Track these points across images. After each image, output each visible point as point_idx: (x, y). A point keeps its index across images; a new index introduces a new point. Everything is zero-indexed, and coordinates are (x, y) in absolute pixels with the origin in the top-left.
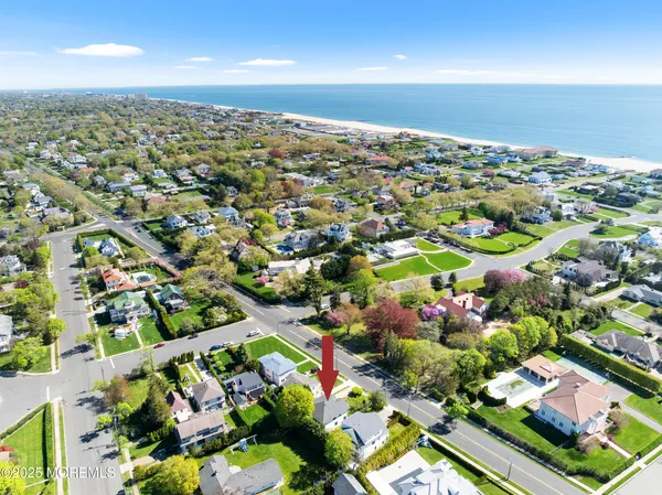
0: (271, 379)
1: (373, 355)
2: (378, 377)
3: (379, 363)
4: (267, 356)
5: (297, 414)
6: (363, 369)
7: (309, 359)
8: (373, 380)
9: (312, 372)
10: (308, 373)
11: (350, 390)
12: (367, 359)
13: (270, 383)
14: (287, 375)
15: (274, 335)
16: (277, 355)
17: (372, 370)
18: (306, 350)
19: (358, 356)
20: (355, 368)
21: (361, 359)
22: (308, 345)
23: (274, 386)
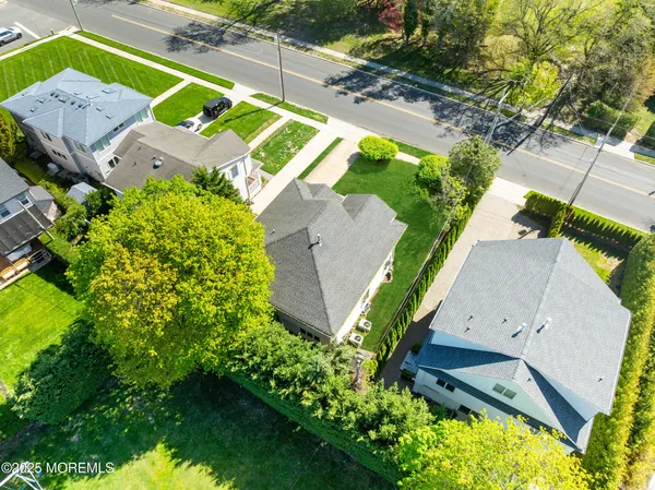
0: (71, 164)
1: (370, 39)
2: (412, 96)
3: (394, 57)
4: (35, 90)
5: (204, 330)
6: (358, 80)
7: (188, 79)
8: (400, 106)
9: (210, 113)
10: (196, 120)
11: (350, 148)
12: (355, 53)
13: (66, 180)
14: (117, 141)
15: (70, 32)
16: (69, 81)
17: (383, 81)
18: (173, 57)
19: (326, 50)
20: (334, 82)
21: (339, 56)
22: (175, 43)
23: (83, 189)
